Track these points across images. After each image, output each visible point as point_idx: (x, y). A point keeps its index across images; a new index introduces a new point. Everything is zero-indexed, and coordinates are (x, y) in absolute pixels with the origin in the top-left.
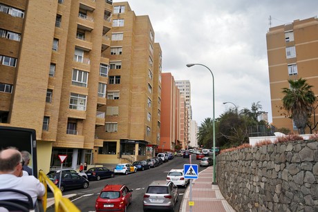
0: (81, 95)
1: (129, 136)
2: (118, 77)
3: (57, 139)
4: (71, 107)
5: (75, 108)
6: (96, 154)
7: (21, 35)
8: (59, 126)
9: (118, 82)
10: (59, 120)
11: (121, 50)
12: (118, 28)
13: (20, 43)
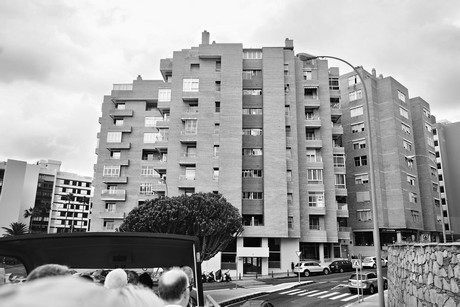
0: (318, 193)
1: (387, 224)
2: (364, 157)
3: (302, 235)
4: (311, 205)
5: (315, 205)
6: (351, 247)
7: (262, 149)
8: (301, 223)
9: (365, 163)
10: (301, 218)
11: (363, 126)
12: (356, 101)
13: (263, 156)
